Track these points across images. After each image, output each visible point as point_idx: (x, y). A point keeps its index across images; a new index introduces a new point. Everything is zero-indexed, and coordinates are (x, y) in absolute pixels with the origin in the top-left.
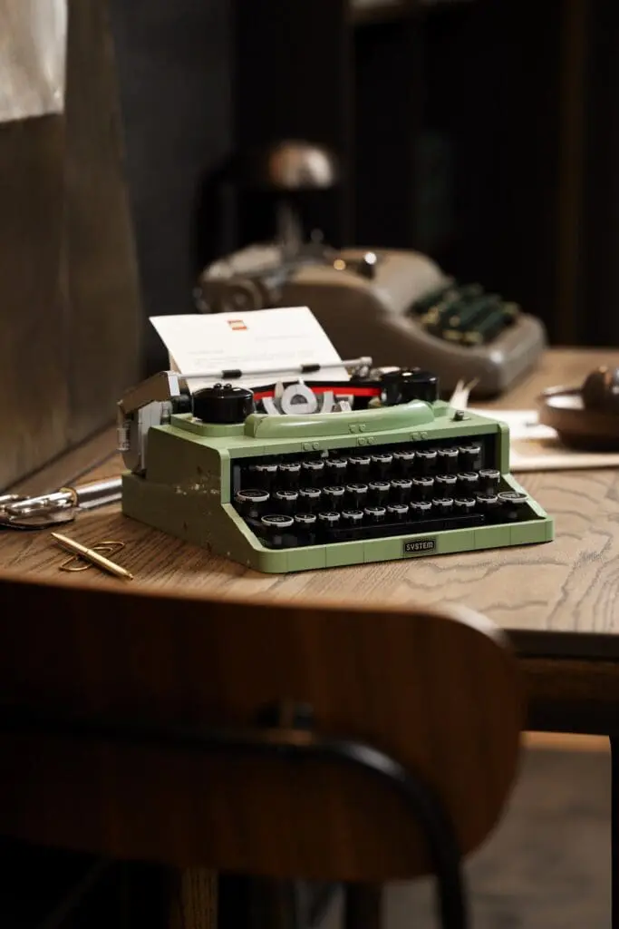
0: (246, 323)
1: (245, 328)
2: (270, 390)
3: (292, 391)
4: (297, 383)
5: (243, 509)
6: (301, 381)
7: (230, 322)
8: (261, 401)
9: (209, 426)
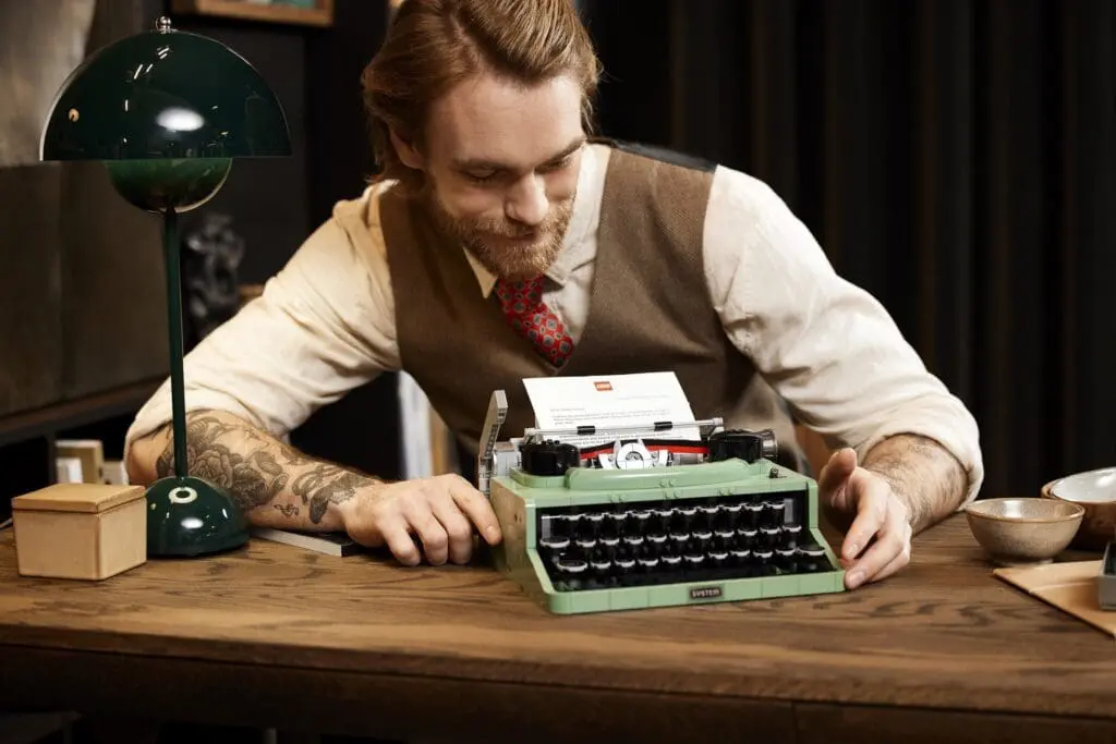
0: (613, 384)
1: (610, 389)
2: (609, 447)
3: (629, 448)
4: (635, 441)
5: (545, 554)
6: (640, 439)
7: (596, 384)
8: (597, 458)
9: (533, 477)
